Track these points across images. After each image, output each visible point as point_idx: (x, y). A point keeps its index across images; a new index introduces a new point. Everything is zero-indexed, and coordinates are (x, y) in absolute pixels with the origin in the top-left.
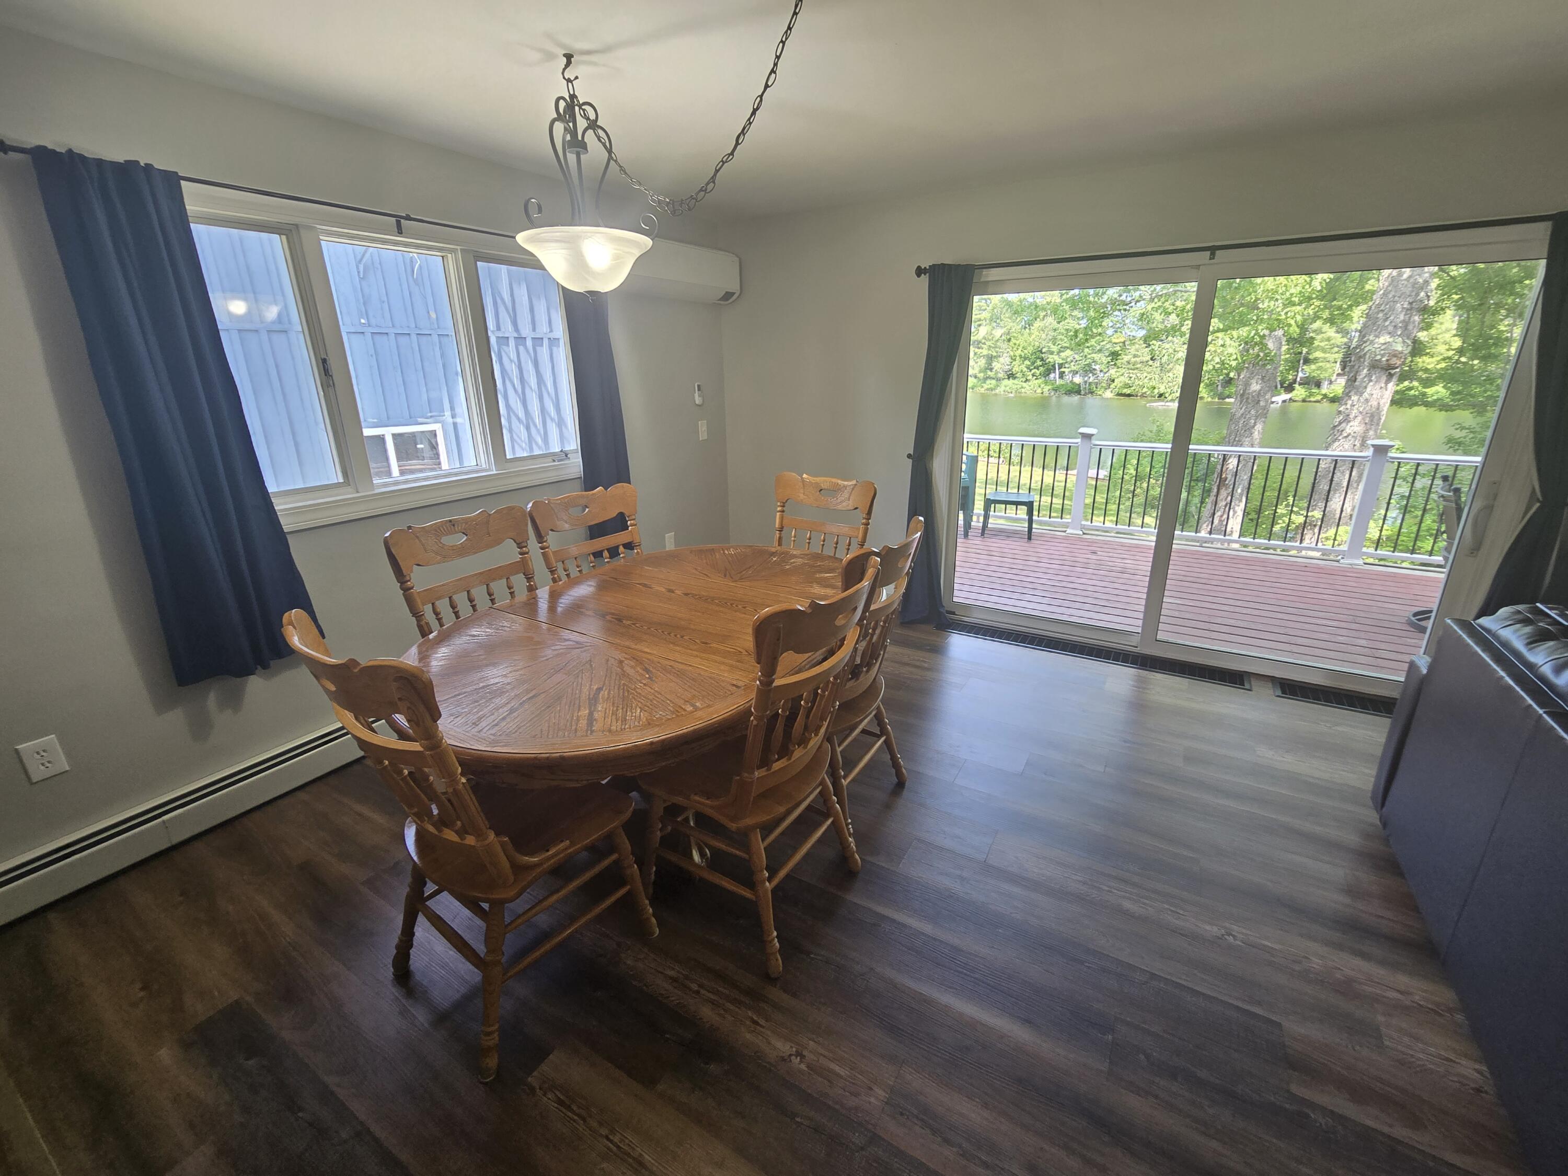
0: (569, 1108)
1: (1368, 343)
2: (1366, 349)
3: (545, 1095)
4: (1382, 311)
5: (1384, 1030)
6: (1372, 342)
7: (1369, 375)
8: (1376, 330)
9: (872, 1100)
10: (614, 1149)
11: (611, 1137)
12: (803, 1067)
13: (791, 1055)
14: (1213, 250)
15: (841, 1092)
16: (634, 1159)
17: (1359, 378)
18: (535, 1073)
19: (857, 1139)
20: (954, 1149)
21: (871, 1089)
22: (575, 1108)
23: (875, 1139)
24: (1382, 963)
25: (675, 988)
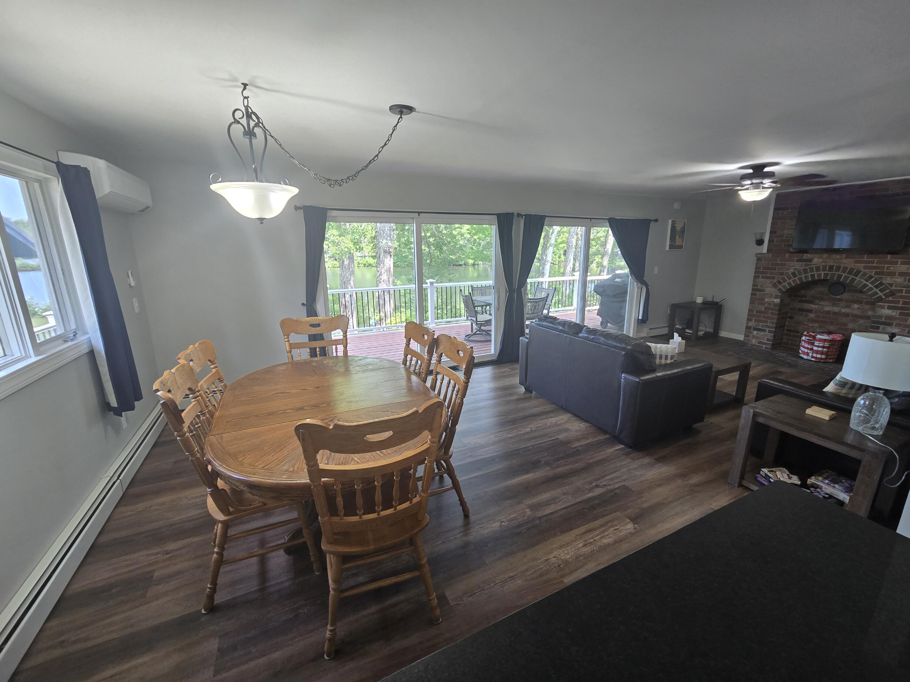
0: (474, 594)
1: (380, 243)
2: (381, 245)
3: (463, 600)
4: (382, 230)
5: (569, 428)
6: (382, 242)
7: (384, 255)
8: (382, 238)
9: (528, 513)
10: (501, 583)
11: (496, 583)
12: (506, 523)
13: (501, 524)
14: (419, 213)
15: (521, 518)
16: (509, 578)
17: (381, 257)
18: (450, 602)
19: (538, 522)
20: (552, 505)
21: (525, 512)
22: (476, 591)
23: (540, 518)
24: (556, 416)
25: (448, 544)
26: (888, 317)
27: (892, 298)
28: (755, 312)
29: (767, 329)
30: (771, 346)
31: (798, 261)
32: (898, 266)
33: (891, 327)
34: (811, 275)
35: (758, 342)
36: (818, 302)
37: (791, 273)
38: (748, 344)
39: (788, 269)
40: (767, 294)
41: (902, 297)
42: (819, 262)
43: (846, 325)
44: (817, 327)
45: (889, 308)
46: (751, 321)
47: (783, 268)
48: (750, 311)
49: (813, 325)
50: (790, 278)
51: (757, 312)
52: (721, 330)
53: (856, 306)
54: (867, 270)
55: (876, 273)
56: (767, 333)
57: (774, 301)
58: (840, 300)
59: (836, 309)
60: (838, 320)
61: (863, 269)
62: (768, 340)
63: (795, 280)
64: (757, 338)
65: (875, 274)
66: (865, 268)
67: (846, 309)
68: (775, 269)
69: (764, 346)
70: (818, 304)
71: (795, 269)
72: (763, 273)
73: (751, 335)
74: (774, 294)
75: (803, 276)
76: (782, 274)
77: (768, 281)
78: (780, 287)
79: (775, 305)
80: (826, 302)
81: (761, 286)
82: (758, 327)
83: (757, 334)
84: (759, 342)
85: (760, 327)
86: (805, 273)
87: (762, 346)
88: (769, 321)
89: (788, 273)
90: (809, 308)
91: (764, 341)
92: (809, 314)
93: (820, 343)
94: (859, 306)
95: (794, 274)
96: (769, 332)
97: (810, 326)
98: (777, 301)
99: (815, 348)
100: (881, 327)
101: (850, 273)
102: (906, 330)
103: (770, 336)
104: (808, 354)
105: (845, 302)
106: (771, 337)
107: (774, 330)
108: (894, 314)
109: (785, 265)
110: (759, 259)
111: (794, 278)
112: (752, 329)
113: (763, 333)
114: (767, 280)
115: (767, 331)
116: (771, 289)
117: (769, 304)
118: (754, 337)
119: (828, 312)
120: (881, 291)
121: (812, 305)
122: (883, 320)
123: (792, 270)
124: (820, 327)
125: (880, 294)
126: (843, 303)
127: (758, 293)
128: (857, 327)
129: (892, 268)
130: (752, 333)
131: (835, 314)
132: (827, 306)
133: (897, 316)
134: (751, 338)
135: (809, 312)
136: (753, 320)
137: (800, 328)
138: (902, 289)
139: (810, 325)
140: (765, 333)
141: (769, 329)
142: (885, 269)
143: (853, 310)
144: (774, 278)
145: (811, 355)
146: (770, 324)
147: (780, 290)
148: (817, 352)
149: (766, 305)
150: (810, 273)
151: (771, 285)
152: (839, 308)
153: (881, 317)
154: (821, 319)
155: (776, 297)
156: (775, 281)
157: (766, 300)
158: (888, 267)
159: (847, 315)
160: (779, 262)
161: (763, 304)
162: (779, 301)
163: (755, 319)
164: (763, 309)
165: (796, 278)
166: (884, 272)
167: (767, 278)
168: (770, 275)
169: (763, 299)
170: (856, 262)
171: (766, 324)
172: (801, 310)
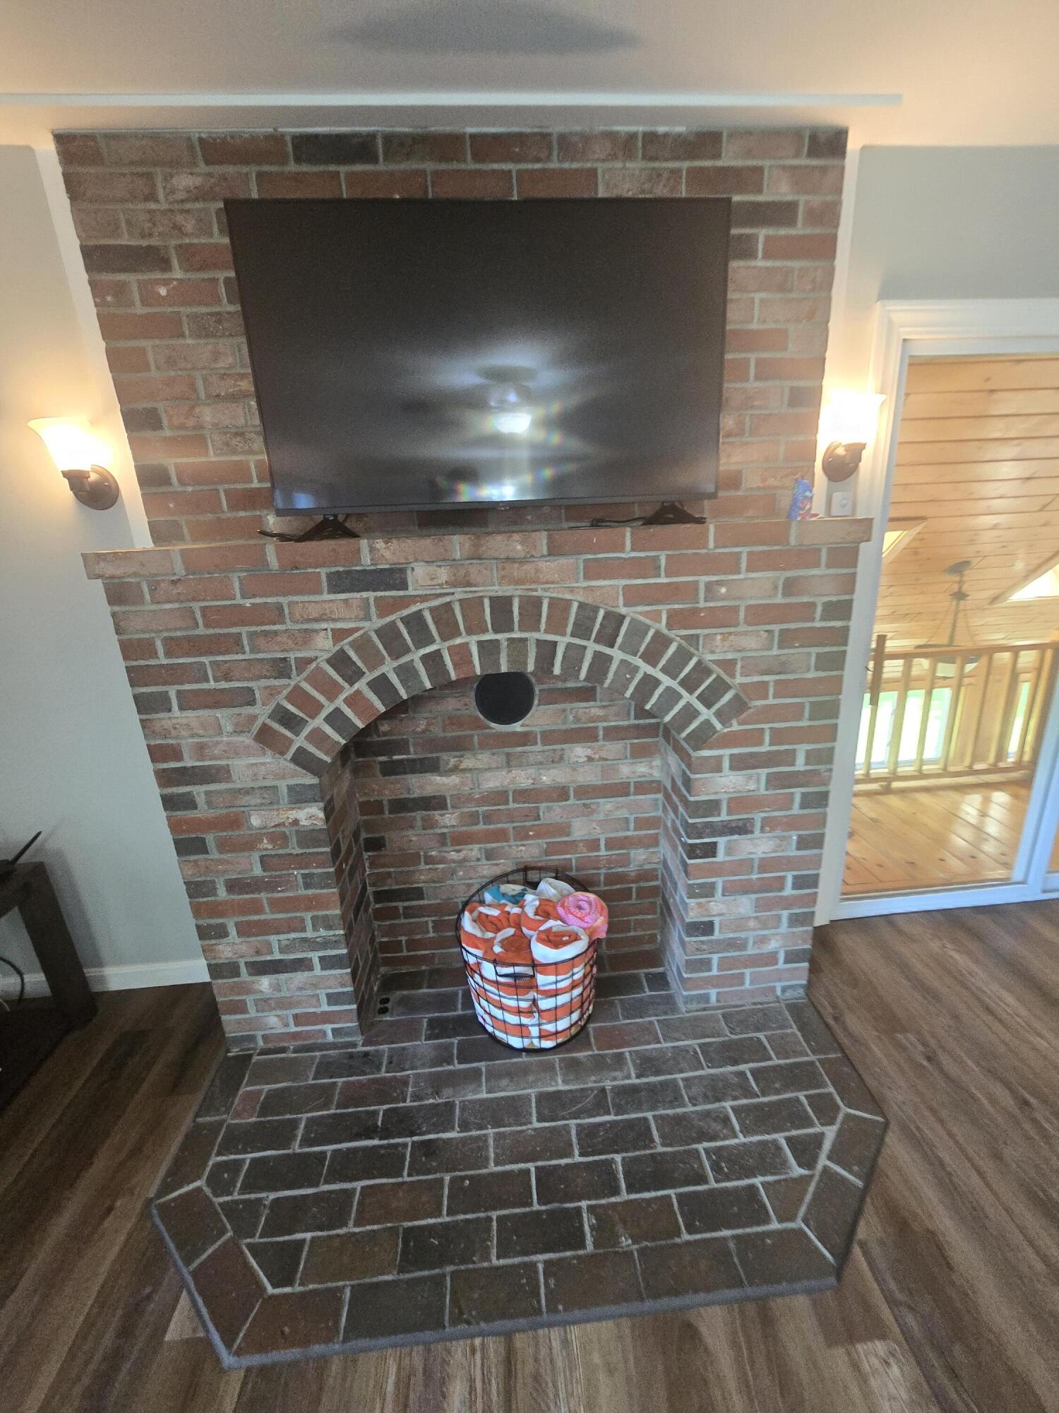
26: (739, 802)
27: (740, 724)
28: (222, 893)
29: (315, 956)
30: (355, 1018)
31: (341, 583)
32: (741, 576)
33: (749, 836)
34: (425, 659)
35: (296, 1017)
36: (453, 761)
37: (329, 661)
38: (252, 1038)
39: (307, 637)
40: (248, 792)
41: (769, 714)
42: (441, 585)
43: (564, 829)
44: (478, 860)
45: (739, 764)
46: (221, 937)
47: (276, 633)
48: (195, 889)
49: (462, 855)
50: (331, 691)
51: (232, 886)
52: (100, 964)
53: (579, 752)
54: (639, 609)
55: (676, 620)
56: (318, 970)
57: (296, 822)
58: (526, 739)
59: (522, 778)
60: (538, 818)
61: (625, 605)
62: (332, 999)
63: (358, 692)
64: (283, 1004)
65: (670, 626)
66: (633, 596)
67: (553, 772)
68: (235, 643)
69: (328, 1028)
70: (455, 770)
71: (339, 635)
72: (174, 674)
73: (250, 1000)
74: (283, 785)
75: (388, 668)
76: (281, 668)
77: (224, 716)
78: (300, 741)
79: (307, 837)
80: (480, 756)
81: (200, 749)
82: (269, 958)
83: (277, 988)
84: (298, 1019)
85: (277, 956)
86: (395, 655)
87: (320, 1031)
88: (308, 916)
89: (310, 661)
90: (429, 791)
91: (318, 1010)
92: (436, 814)
93: (560, 978)
94: (589, 752)
95: (340, 661)
96: (327, 963)
97: (454, 862)
98: (311, 815)
99: (545, 1004)
100: (722, 841)
101: (582, 630)
102: (790, 837)
103: (339, 981)
104: (522, 1030)
105: (544, 744)
106: (343, 985)
107: (345, 951)
108: (752, 786)
109: (278, 614)
110: (118, 594)
111: (351, 684)
112: (243, 970)
113: (300, 977)
114: (218, 713)
115: (316, 962)
116: (253, 760)
117: (279, 837)
118: (265, 1004)
119: (500, 796)
120: (707, 701)
121: (438, 779)
122: (724, 816)
123: (324, 645)
124: (490, 855)
125: (706, 714)
126: (539, 747)
127: (199, 791)
128: (598, 830)
129: (723, 590)
130: (249, 991)
131: (522, 795)
132: (489, 769)
133: (763, 791)
134: (252, 1013)
135: (435, 809)
136: (233, 932)
137: (423, 877)
138: (766, 678)
139: (454, 855)
140: (306, 974)
141: (321, 954)
142: (702, 595)
143: (574, 770)
144: (248, 698)
145: (535, 1031)
146: (315, 928)
147: (301, 758)
148: (555, 1014)
149: (266, 844)
150: (418, 648)
151: (247, 740)
152: (531, 771)
153: (713, 806)
154: (481, 827)
155: (299, 796)
156: (262, 712)
157: (255, 821)
158: (709, 587)
159: (561, 793)
160: (239, 600)
161: (249, 845)
162: (321, 815)
163: (237, 924)
164: (258, 871)
165: (356, 686)
166: (701, 610)
167: (215, 700)
168: (224, 685)
169: (235, 822)
170: (592, 571)
171: (303, 935)
172: (401, 806)
